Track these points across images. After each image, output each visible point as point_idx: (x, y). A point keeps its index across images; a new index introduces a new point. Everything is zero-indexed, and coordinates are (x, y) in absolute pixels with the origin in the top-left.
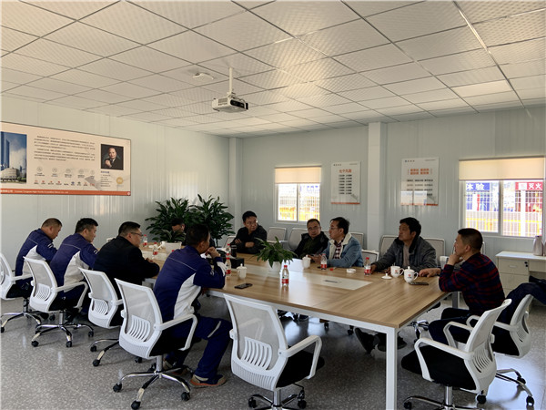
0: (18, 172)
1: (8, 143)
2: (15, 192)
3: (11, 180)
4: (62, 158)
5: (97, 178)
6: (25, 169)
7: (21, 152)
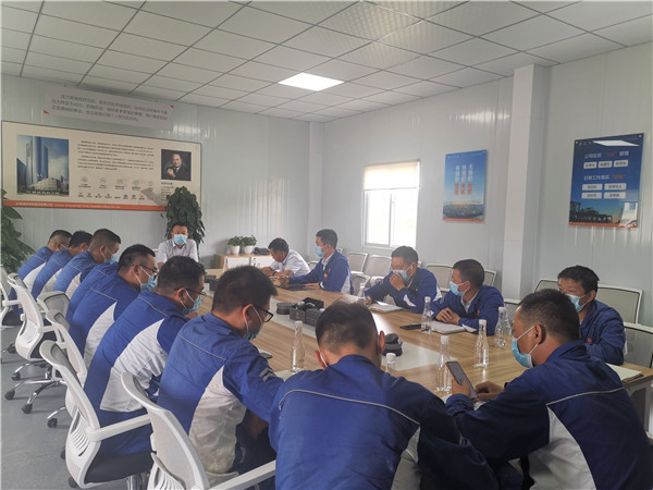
0: (59, 183)
6: (67, 180)
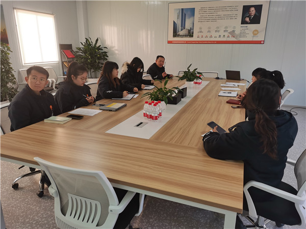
1: (185, 15)
2: (187, 42)
3: (186, 36)
4: (215, 20)
5: (237, 32)
7: (192, 19)
